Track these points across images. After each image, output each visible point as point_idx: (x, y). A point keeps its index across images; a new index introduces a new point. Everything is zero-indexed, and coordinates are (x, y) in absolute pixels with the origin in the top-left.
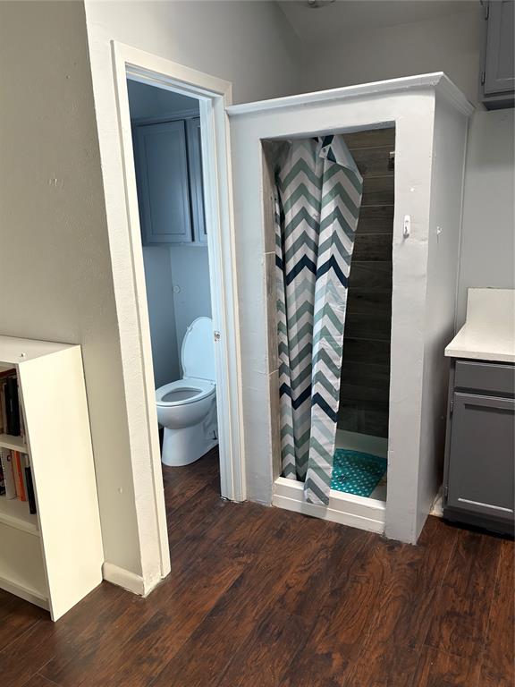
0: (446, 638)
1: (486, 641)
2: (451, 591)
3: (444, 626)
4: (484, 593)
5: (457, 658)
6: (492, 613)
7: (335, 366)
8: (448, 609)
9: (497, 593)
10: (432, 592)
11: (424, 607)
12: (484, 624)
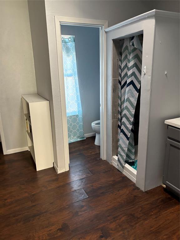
0: (122, 220)
1: (134, 228)
2: (140, 209)
3: (125, 217)
4: (151, 215)
5: (118, 226)
6: (146, 222)
7: (130, 121)
8: (133, 213)
9: (156, 218)
10: (133, 207)
11: (125, 209)
12: (139, 223)
